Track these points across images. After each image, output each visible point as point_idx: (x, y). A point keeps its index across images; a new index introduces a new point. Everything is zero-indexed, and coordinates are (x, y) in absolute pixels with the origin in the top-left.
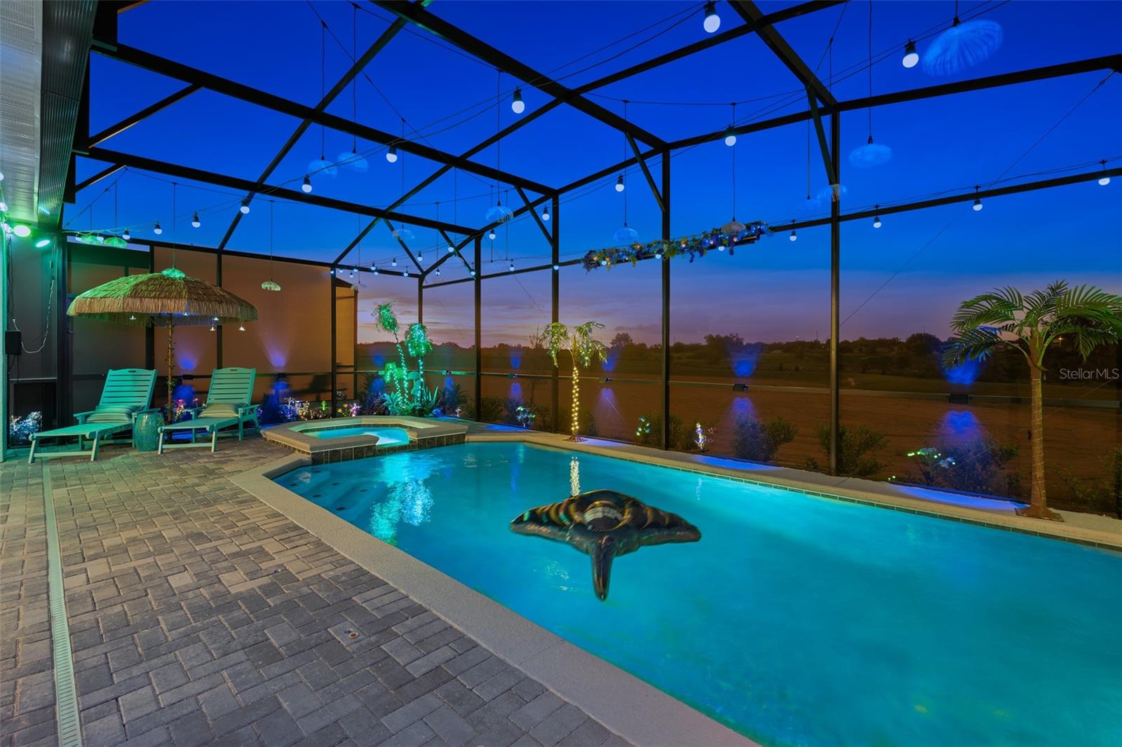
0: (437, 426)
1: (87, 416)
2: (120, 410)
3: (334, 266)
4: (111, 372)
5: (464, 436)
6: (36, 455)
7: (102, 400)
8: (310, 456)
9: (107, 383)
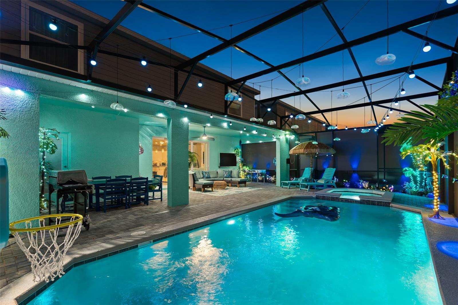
5: (389, 203)
7: (303, 175)
8: (315, 196)
9: (305, 171)
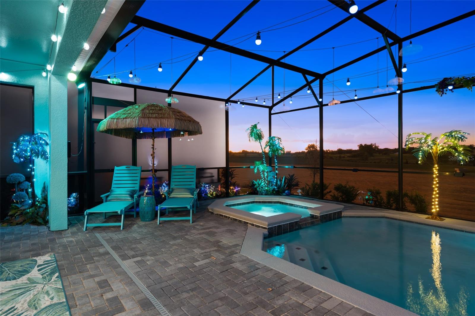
0: (321, 206)
1: (107, 197)
2: (123, 192)
3: (227, 101)
4: (116, 168)
5: (340, 213)
6: (88, 225)
7: (113, 186)
8: (267, 230)
